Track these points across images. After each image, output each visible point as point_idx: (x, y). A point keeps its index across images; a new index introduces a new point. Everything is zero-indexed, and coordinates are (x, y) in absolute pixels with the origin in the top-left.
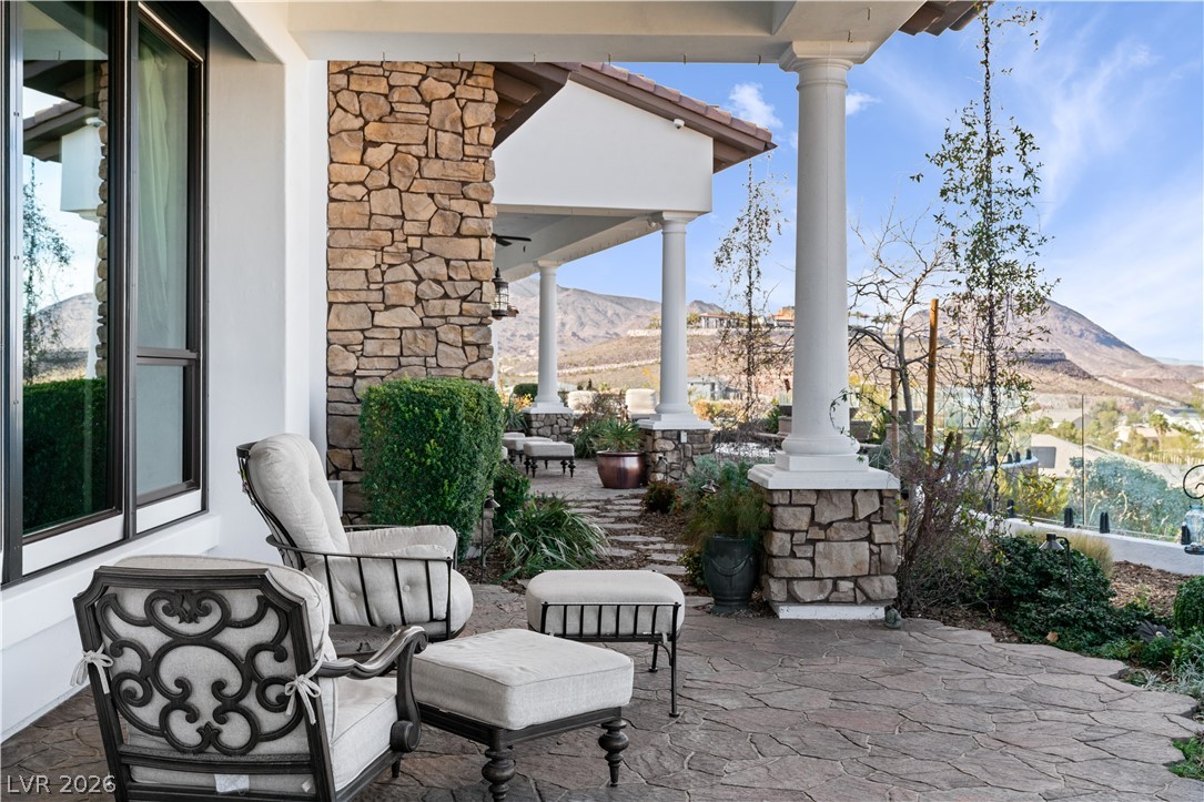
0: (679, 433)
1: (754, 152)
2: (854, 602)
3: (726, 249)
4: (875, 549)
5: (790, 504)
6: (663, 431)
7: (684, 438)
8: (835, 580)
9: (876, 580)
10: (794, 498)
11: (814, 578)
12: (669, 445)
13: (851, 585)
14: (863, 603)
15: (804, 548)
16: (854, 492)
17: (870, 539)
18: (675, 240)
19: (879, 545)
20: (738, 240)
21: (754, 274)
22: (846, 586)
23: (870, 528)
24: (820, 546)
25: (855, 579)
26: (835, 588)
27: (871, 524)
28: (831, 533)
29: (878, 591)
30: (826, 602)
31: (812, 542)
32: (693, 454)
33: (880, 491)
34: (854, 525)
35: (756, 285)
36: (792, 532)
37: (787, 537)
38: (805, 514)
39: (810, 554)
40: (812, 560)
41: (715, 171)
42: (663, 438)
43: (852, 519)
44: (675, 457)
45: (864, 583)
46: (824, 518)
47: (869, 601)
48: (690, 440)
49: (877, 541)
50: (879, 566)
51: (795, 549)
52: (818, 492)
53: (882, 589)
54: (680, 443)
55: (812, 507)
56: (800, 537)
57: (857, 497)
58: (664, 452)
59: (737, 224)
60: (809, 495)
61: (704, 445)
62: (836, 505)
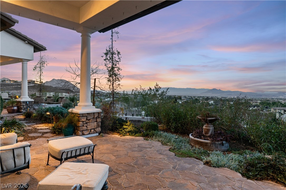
0: (27, 102)
1: (42, 50)
2: (94, 133)
3: (35, 68)
4: (97, 123)
5: (83, 116)
6: (23, 102)
7: (28, 103)
8: (91, 130)
9: (97, 128)
10: (83, 115)
11: (87, 130)
12: (24, 104)
13: (93, 130)
14: (96, 133)
15: (85, 124)
16: (94, 113)
17: (96, 121)
18: (25, 65)
19: (98, 122)
20: (38, 66)
21: (41, 73)
22: (92, 130)
23: (96, 119)
24: (88, 124)
25: (94, 129)
26: (91, 131)
27: (97, 118)
28: (90, 121)
29: (98, 130)
30: (89, 134)
31: (87, 123)
32: (30, 106)
33: (98, 112)
34: (94, 119)
35: (42, 74)
36: (83, 122)
37: (82, 123)
38: (85, 118)
39: (86, 126)
40: (87, 126)
41: (34, 52)
42: (23, 103)
43: (94, 118)
44: (26, 106)
45: (96, 129)
46: (89, 119)
47: (96, 132)
48: (29, 103)
49: (98, 121)
50: (98, 126)
51: (84, 125)
52: (88, 113)
53: (99, 130)
54: (27, 104)
55: (87, 116)
56: (84, 123)
57: (95, 114)
58: (23, 106)
59: (38, 63)
60: (86, 114)
61: (32, 104)
62: (91, 116)
